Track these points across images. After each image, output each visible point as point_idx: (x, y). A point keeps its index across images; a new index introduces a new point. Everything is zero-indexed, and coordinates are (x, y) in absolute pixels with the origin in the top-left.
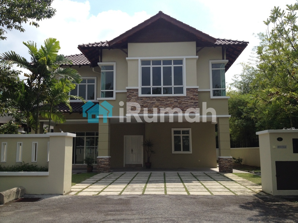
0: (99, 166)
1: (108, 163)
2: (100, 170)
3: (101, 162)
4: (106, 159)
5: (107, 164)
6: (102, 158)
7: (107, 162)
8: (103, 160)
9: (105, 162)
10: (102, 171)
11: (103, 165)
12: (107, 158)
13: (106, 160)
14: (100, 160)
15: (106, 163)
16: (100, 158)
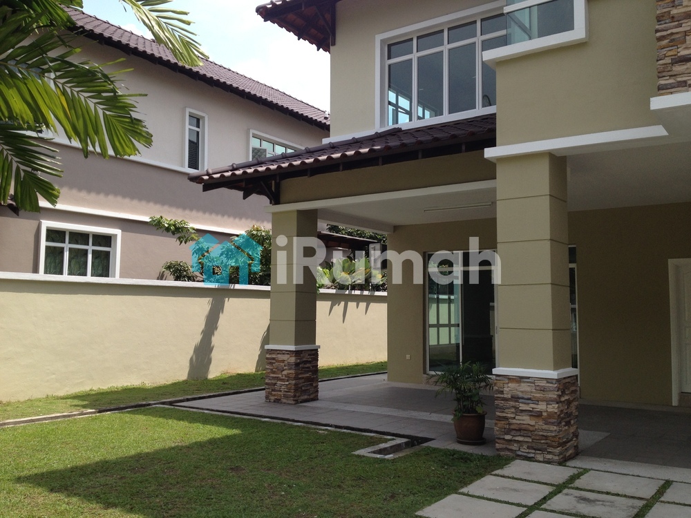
0: (506, 418)
1: (553, 408)
2: (515, 447)
3: (515, 398)
4: (543, 384)
5: (551, 415)
6: (520, 379)
7: (548, 402)
8: (524, 387)
9: (537, 401)
10: (524, 450)
11: (526, 420)
12: (548, 380)
13: (543, 390)
14: (512, 385)
15: (542, 407)
16: (510, 379)
